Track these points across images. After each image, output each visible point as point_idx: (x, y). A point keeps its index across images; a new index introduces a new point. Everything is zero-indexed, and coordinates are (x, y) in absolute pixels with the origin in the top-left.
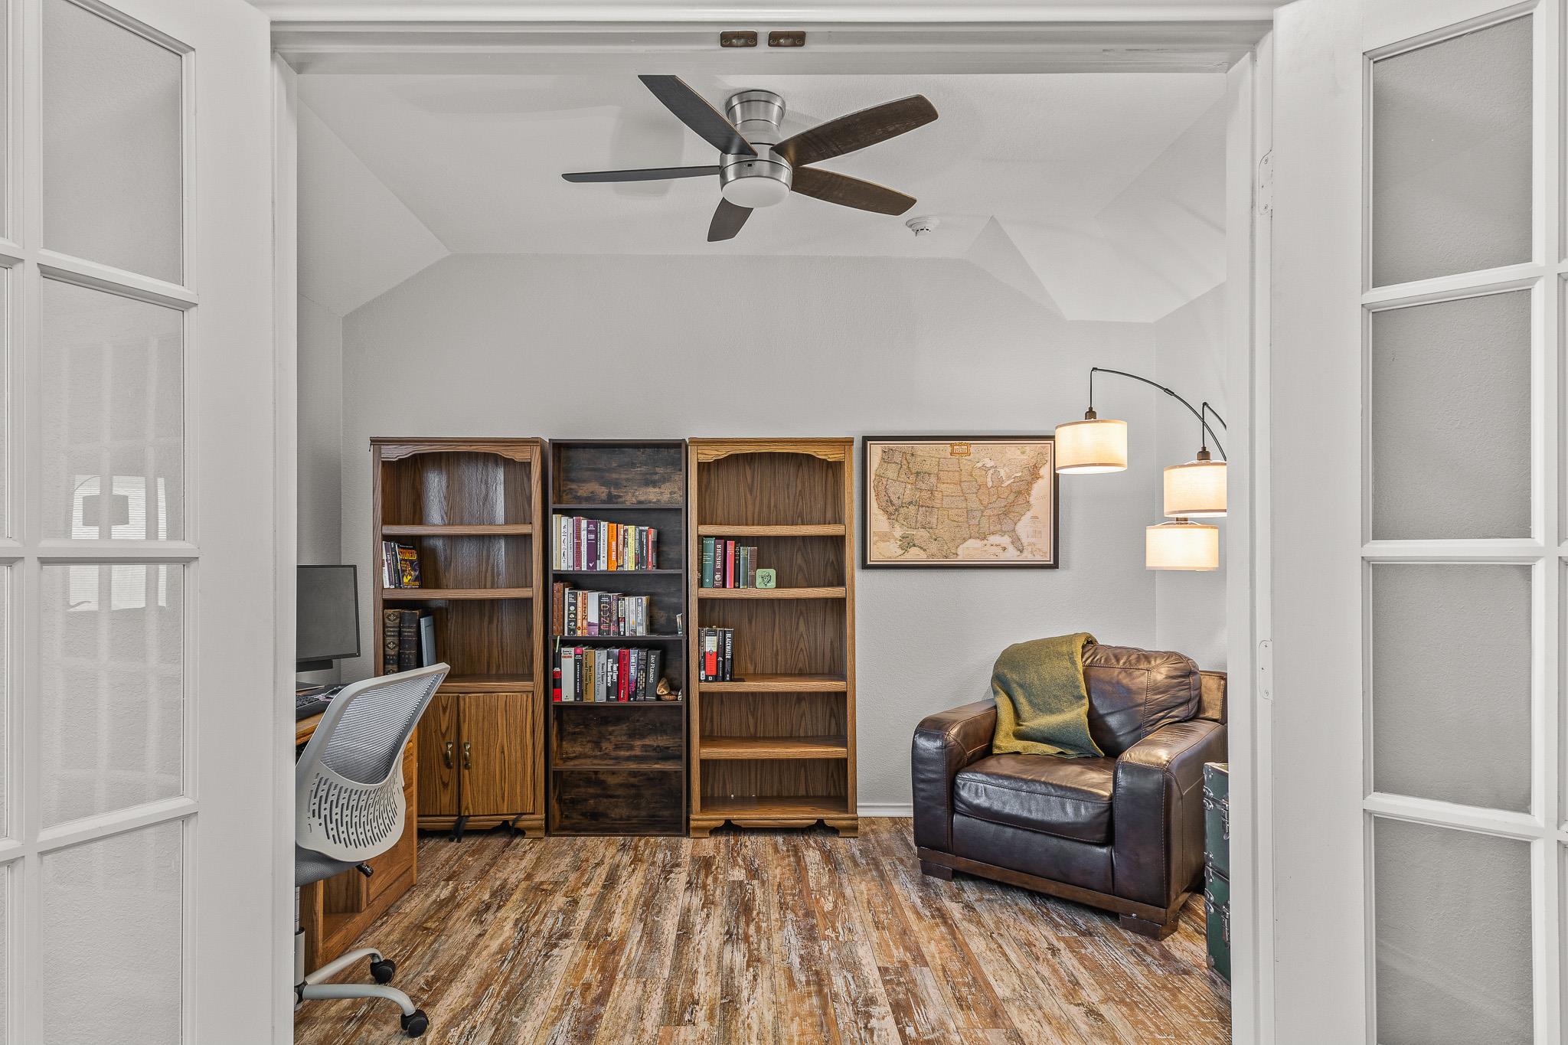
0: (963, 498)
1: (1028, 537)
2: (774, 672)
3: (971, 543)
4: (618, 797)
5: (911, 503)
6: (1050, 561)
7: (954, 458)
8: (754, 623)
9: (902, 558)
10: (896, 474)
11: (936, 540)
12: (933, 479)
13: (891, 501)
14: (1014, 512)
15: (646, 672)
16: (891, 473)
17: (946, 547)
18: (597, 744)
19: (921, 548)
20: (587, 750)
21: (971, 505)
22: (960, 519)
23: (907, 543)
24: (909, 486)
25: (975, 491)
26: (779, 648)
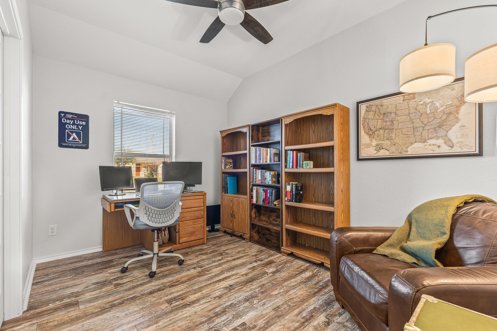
0: (411, 122)
1: (457, 138)
2: (322, 202)
3: (416, 145)
4: (273, 236)
5: (381, 128)
6: (476, 151)
7: (405, 103)
8: (315, 183)
9: (377, 155)
10: (373, 116)
11: (394, 145)
12: (393, 115)
13: (371, 129)
14: (446, 125)
15: (272, 196)
16: (371, 116)
17: (400, 148)
18: (269, 218)
19: (386, 149)
20: (267, 219)
21: (415, 125)
22: (409, 133)
23: (379, 148)
24: (380, 121)
25: (419, 117)
26: (323, 192)
